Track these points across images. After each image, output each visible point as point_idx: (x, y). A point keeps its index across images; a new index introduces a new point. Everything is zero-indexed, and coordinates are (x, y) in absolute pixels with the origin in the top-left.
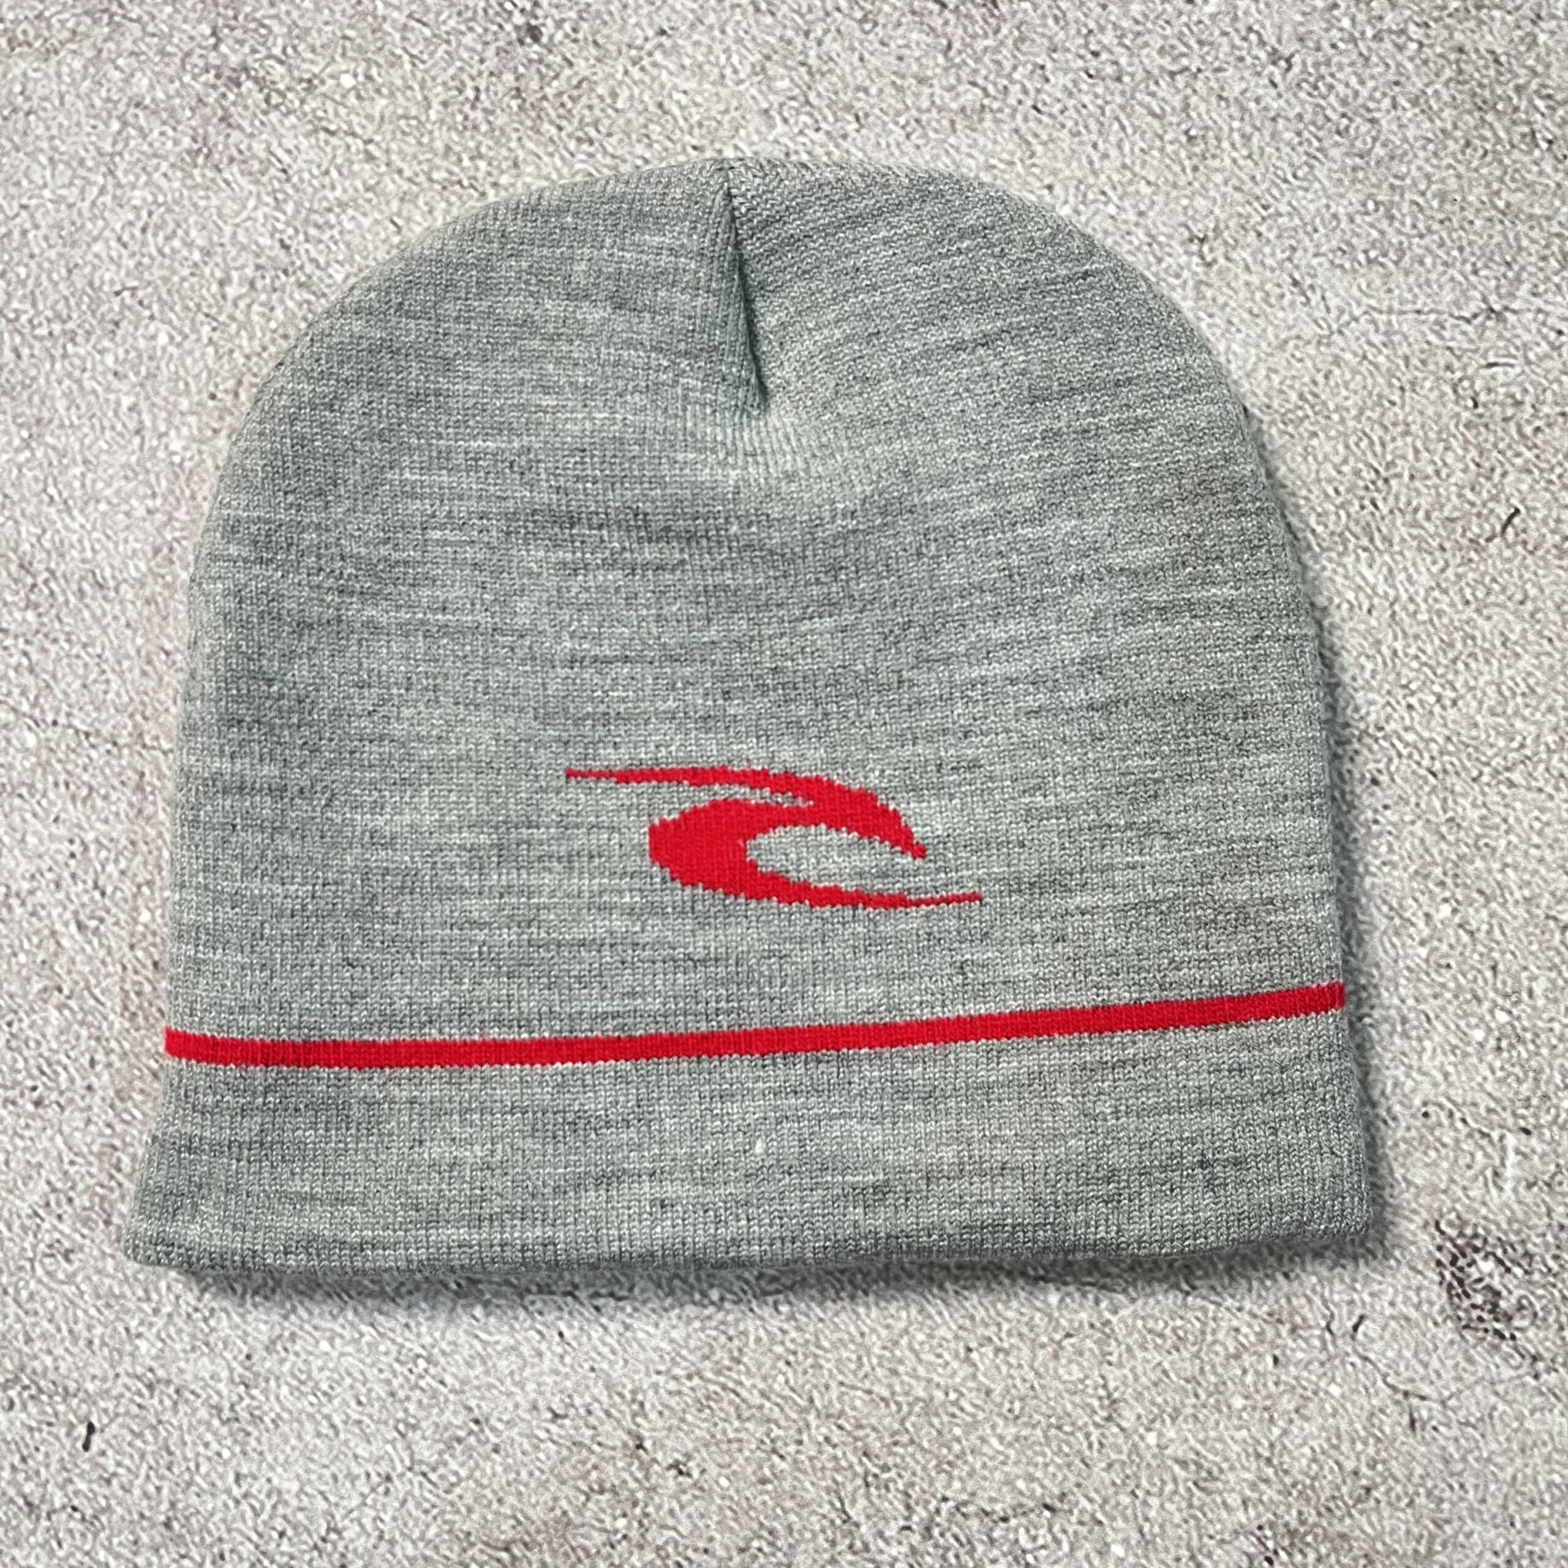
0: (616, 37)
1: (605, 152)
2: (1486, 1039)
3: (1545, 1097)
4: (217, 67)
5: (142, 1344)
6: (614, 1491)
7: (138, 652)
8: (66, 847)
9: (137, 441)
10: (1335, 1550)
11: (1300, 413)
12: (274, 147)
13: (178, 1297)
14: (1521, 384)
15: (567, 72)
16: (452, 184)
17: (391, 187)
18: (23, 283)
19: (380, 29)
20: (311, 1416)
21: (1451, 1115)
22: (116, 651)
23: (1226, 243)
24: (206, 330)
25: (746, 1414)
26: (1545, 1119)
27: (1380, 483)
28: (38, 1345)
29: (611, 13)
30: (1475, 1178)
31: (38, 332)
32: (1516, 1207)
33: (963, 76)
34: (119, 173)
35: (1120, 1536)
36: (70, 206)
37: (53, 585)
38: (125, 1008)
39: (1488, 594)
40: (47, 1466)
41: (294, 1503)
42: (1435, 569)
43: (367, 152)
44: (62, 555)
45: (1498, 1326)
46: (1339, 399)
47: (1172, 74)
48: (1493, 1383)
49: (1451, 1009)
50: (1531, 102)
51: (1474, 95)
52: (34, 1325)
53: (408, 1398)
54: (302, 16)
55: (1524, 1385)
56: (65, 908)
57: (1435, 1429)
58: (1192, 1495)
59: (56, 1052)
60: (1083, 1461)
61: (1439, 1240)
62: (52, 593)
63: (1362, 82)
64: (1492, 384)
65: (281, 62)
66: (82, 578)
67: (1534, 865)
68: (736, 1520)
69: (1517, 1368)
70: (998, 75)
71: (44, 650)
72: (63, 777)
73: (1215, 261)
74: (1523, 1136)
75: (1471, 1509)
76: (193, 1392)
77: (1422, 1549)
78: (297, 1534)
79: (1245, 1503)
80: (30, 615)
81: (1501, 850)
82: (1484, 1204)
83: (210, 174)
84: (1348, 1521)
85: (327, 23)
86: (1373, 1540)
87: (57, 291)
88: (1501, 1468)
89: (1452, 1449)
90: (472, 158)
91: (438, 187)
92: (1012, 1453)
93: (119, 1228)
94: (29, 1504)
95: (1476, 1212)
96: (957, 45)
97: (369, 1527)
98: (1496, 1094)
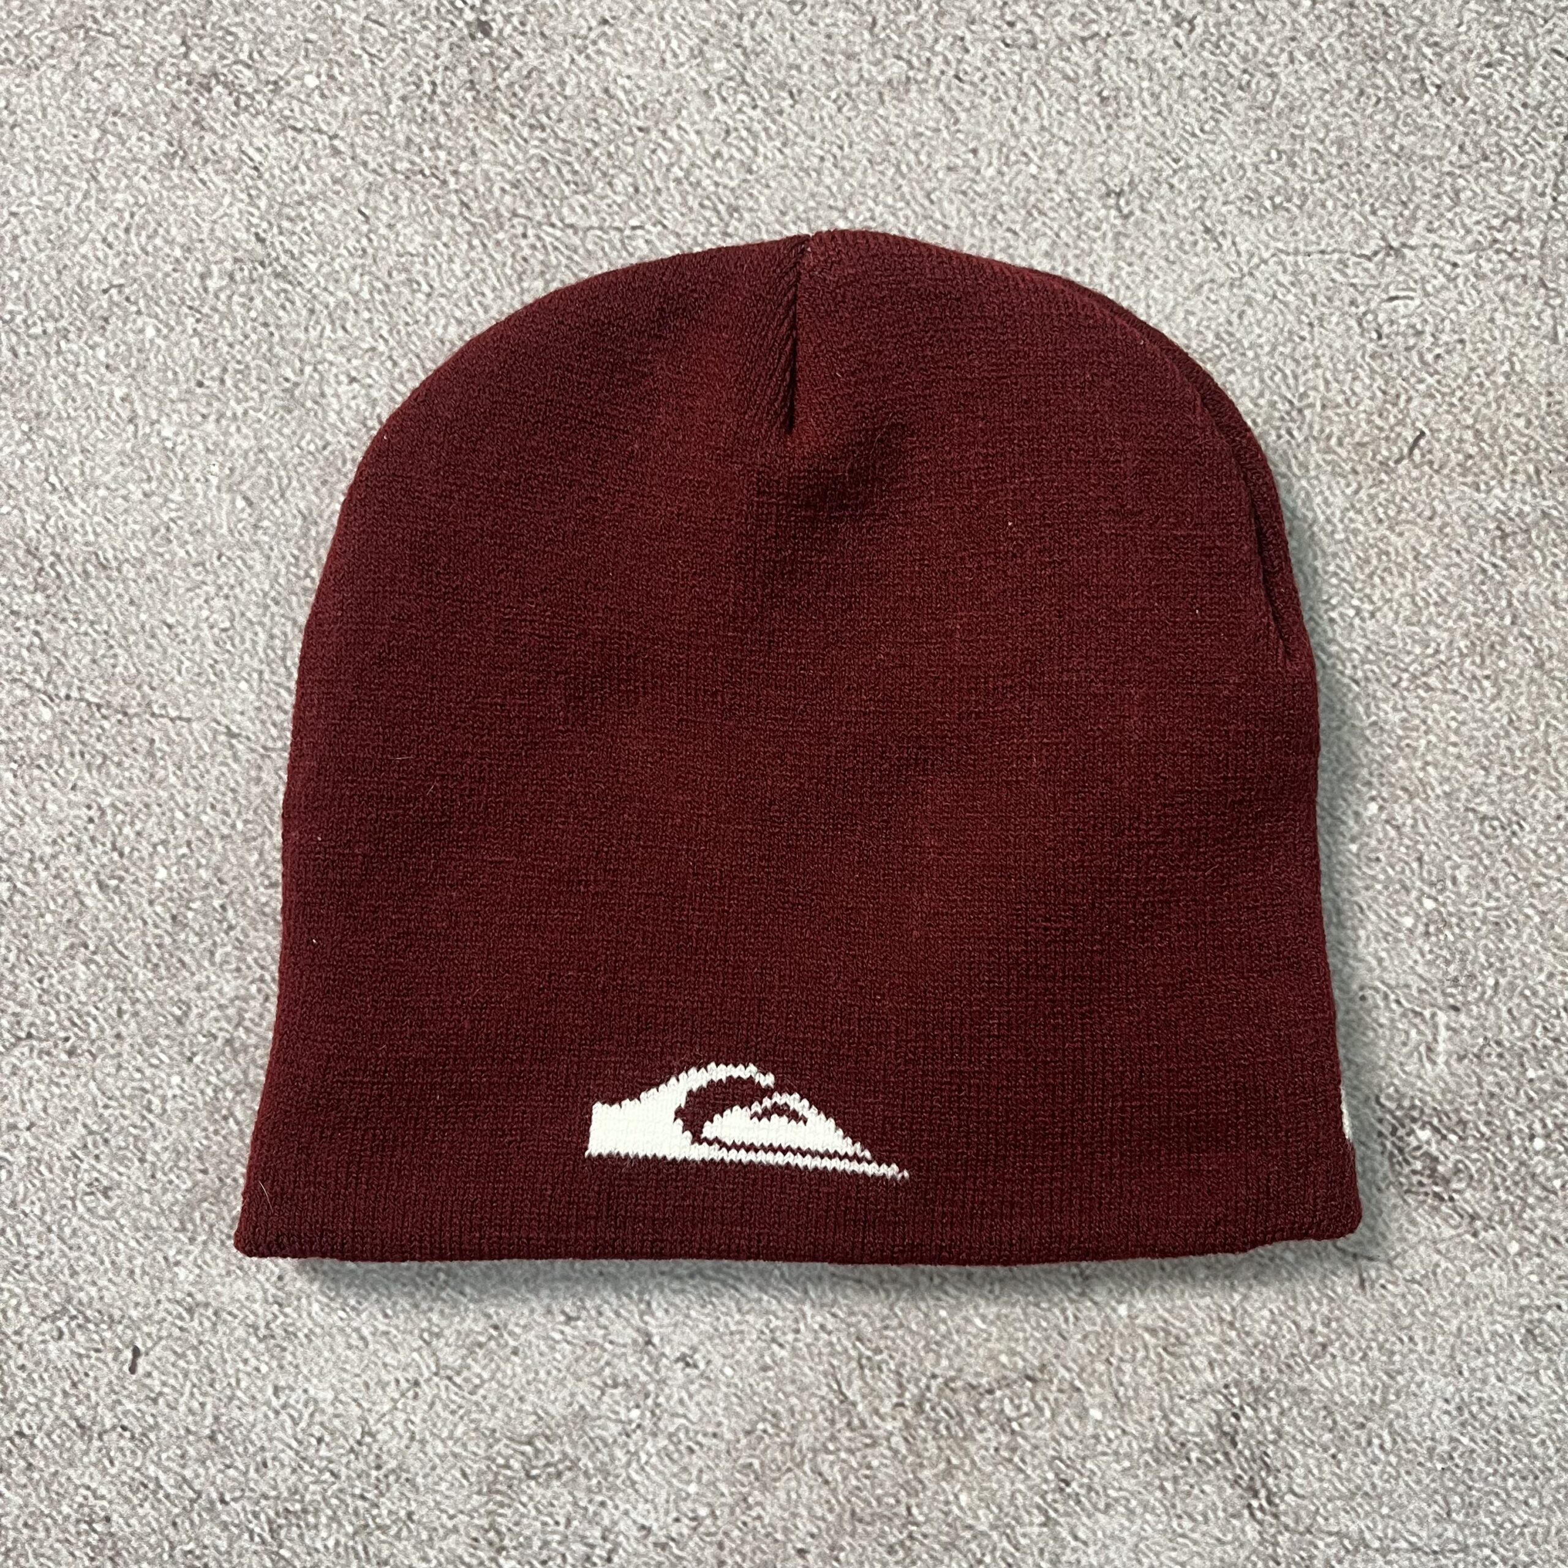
0: (561, 27)
1: (557, 137)
2: (1415, 926)
3: (1471, 976)
4: (188, 74)
5: (181, 1272)
6: (626, 1384)
7: (143, 627)
8: (84, 812)
9: (131, 428)
10: (1297, 1404)
11: (1217, 352)
12: (246, 147)
13: (211, 1226)
14: (1421, 315)
15: (517, 63)
16: (414, 173)
17: (357, 179)
18: (16, 286)
19: (340, 31)
20: (341, 1330)
21: (1386, 997)
22: (122, 627)
23: (1141, 196)
24: (191, 320)
25: (746, 1308)
26: (1472, 996)
27: (1294, 413)
28: (83, 1277)
29: (555, 6)
30: (1410, 1055)
31: (33, 331)
32: (1448, 1078)
33: (889, 50)
34: (101, 178)
35: (1097, 1400)
36: (57, 211)
37: (59, 568)
38: (148, 960)
39: (1399, 512)
40: (97, 1390)
41: (330, 1410)
42: (1348, 491)
43: (333, 147)
44: (66, 540)
45: (1437, 1189)
46: (1253, 337)
47: (1084, 40)
48: (1435, 1242)
49: (1381, 899)
50: (1419, 49)
51: (1366, 46)
52: (78, 1259)
53: (431, 1309)
54: (265, 23)
55: (1464, 1242)
56: (86, 869)
57: (1383, 1287)
58: (1162, 1359)
59: (84, 1004)
60: (1060, 1334)
61: (1379, 1113)
62: (58, 575)
63: (1261, 40)
64: (1394, 316)
65: (249, 67)
66: (87, 560)
67: (1452, 762)
68: (741, 1405)
69: (1456, 1227)
70: (921, 48)
71: (54, 630)
72: (78, 748)
73: (1131, 213)
74: (1452, 1013)
75: (1421, 1360)
76: (230, 1313)
77: (1377, 1399)
78: (334, 1440)
79: (1211, 1364)
80: (39, 597)
81: (1422, 749)
82: (1420, 1077)
83: (186, 174)
84: (1307, 1376)
85: (289, 28)
86: (1332, 1392)
87: (48, 292)
88: (1448, 1321)
89: (1400, 1305)
90: (432, 149)
91: (401, 177)
92: (994, 1330)
93: (153, 1164)
94: (80, 1426)
95: (1413, 1085)
96: (881, 22)
97: (401, 1430)
98: (1428, 976)
